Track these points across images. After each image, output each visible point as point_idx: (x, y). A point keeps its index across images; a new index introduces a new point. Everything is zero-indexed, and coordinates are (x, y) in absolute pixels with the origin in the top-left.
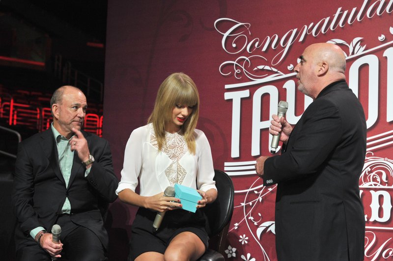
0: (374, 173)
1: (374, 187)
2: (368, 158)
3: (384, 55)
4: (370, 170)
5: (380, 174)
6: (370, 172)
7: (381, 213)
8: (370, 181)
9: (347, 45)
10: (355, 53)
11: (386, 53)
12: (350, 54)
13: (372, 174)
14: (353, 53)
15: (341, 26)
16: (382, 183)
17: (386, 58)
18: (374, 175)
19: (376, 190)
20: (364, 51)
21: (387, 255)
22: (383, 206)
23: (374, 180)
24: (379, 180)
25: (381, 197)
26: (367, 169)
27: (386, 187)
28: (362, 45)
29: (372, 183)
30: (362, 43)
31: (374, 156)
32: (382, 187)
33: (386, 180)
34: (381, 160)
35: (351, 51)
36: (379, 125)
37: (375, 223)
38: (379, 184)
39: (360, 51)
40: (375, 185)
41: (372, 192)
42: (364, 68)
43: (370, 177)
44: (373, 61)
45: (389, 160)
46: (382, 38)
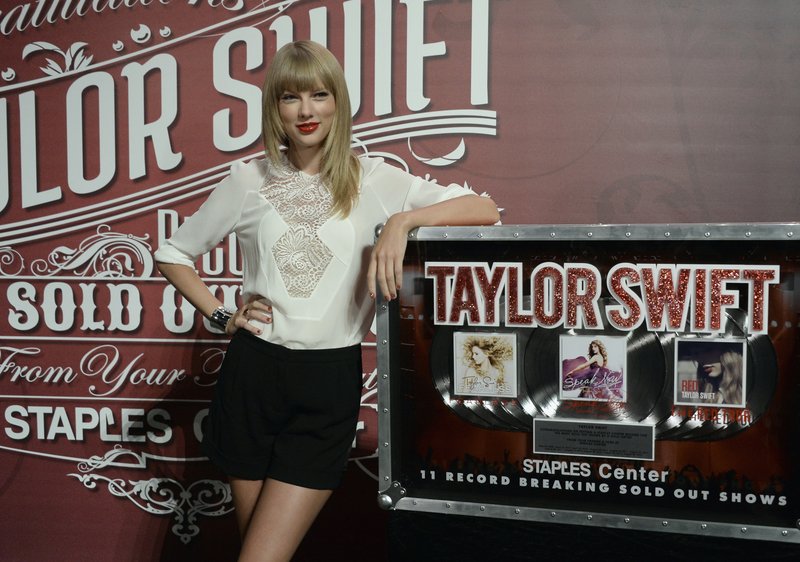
0: (112, 258)
1: (112, 278)
2: (102, 235)
3: (123, 74)
4: (105, 252)
5: (122, 259)
6: (105, 256)
7: (125, 318)
8: (106, 270)
9: (62, 53)
10: (75, 66)
11: (126, 71)
12: (68, 68)
13: (109, 259)
14: (72, 68)
15: (49, 20)
16: (126, 272)
17: (126, 78)
18: (112, 261)
19: (116, 283)
20: (90, 64)
21: (137, 378)
22: (128, 307)
23: (113, 267)
24: (120, 267)
25: (124, 294)
26: (100, 252)
27: (132, 278)
28: (86, 55)
29: (110, 272)
30: (86, 51)
31: (111, 231)
32: (125, 278)
33: (132, 267)
34: (123, 238)
35: (68, 63)
36: (118, 183)
37: (117, 332)
38: (120, 274)
39: (84, 64)
40: (115, 275)
41: (110, 286)
42: (90, 93)
43: (106, 263)
44: (105, 83)
45: (135, 237)
46: (118, 46)
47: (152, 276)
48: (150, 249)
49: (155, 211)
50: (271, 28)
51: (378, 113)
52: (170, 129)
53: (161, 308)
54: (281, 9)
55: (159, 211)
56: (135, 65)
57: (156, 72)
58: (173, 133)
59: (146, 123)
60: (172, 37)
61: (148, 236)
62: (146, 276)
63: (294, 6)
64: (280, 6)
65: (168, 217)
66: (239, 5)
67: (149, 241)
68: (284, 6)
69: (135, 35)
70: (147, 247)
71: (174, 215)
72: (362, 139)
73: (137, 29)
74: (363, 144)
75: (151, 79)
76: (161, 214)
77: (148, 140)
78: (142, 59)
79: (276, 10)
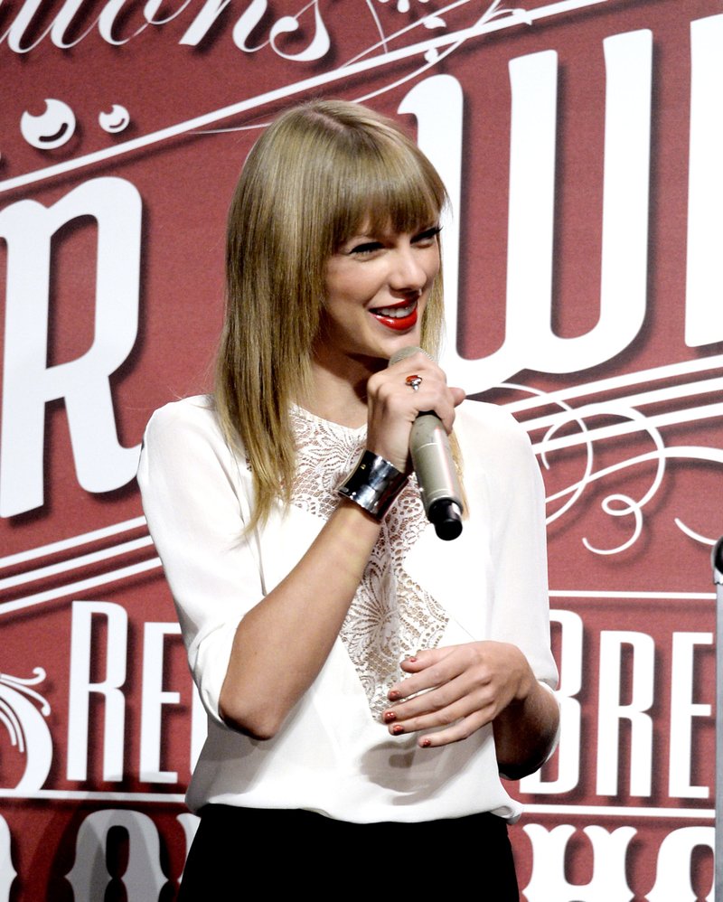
17: (3, 242)
45: (5, 678)
47: (47, 786)
48: (47, 710)
49: (65, 605)
50: (404, 108)
51: (693, 338)
52: (117, 379)
53: (68, 877)
54: (433, 58)
55: (77, 605)
56: (28, 207)
57: (84, 225)
58: (124, 392)
59: (51, 361)
60: (130, 132)
61: (41, 674)
62: (31, 785)
63: (469, 47)
64: (431, 50)
65: (99, 622)
66: (319, 46)
67: (46, 689)
68: (441, 50)
69: (34, 129)
70: (38, 705)
71: (117, 617)
72: (648, 410)
73: (39, 110)
74: (652, 424)
75: (69, 247)
76: (82, 613)
77: (55, 409)
78: (47, 192)
79: (419, 60)
